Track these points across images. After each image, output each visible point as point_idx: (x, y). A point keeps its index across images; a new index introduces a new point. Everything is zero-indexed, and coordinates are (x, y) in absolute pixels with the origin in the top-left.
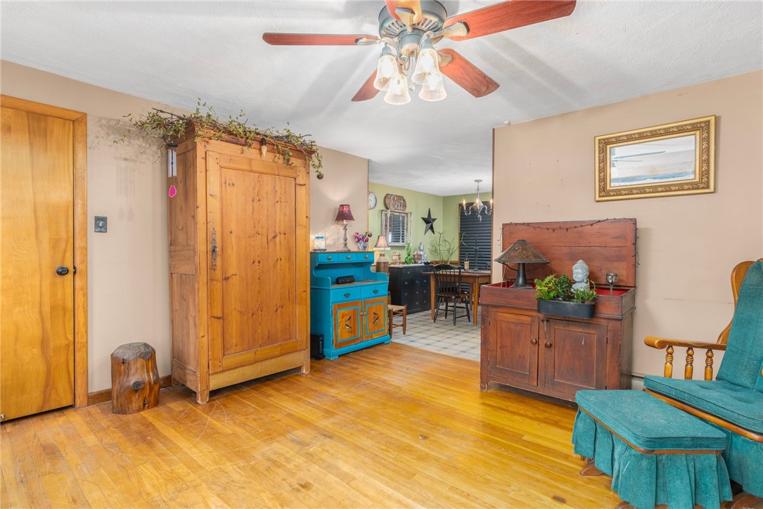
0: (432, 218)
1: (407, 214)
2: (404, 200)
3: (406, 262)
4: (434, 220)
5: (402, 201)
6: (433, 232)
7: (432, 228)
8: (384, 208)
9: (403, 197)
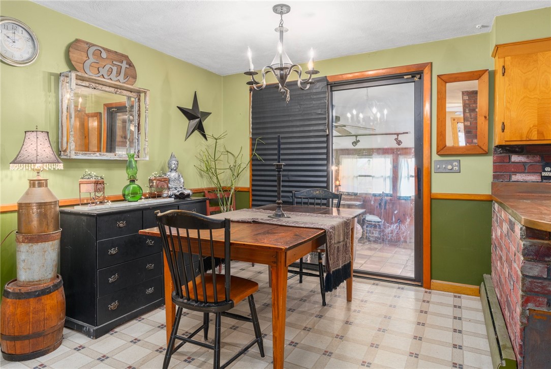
0: (201, 109)
1: (139, 92)
2: (130, 64)
3: (124, 199)
4: (207, 114)
5: (124, 65)
6: (204, 136)
7: (200, 128)
8: (64, 68)
9: (126, 57)
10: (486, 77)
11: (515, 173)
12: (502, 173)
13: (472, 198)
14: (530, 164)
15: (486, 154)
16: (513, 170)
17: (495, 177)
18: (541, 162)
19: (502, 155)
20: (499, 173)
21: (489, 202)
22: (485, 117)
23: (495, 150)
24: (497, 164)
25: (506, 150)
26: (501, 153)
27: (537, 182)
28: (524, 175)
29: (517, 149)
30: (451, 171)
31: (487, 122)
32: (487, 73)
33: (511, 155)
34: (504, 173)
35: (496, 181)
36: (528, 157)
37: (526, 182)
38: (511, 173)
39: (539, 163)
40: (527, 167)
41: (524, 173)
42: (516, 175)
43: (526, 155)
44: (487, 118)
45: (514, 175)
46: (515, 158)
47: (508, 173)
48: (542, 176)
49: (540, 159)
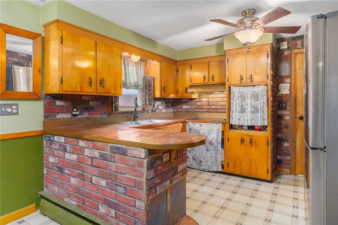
10: (39, 40)
11: (58, 113)
12: (50, 114)
13: (30, 135)
14: (66, 107)
15: (39, 99)
16: (57, 111)
17: (46, 117)
18: (72, 106)
19: (50, 100)
20: (48, 114)
21: (41, 136)
22: (39, 71)
23: (45, 96)
24: (47, 107)
25: (53, 97)
26: (49, 99)
27: (70, 118)
28: (63, 114)
29: (59, 97)
30: (12, 114)
31: (40, 75)
32: (40, 36)
33: (55, 100)
34: (52, 114)
35: (46, 120)
36: (65, 102)
37: (64, 119)
38: (56, 113)
39: (70, 106)
40: (64, 109)
41: (63, 113)
42: (58, 114)
43: (64, 100)
44: (41, 71)
45: (57, 114)
46: (58, 103)
47: (54, 114)
48: (72, 114)
49: (71, 104)
